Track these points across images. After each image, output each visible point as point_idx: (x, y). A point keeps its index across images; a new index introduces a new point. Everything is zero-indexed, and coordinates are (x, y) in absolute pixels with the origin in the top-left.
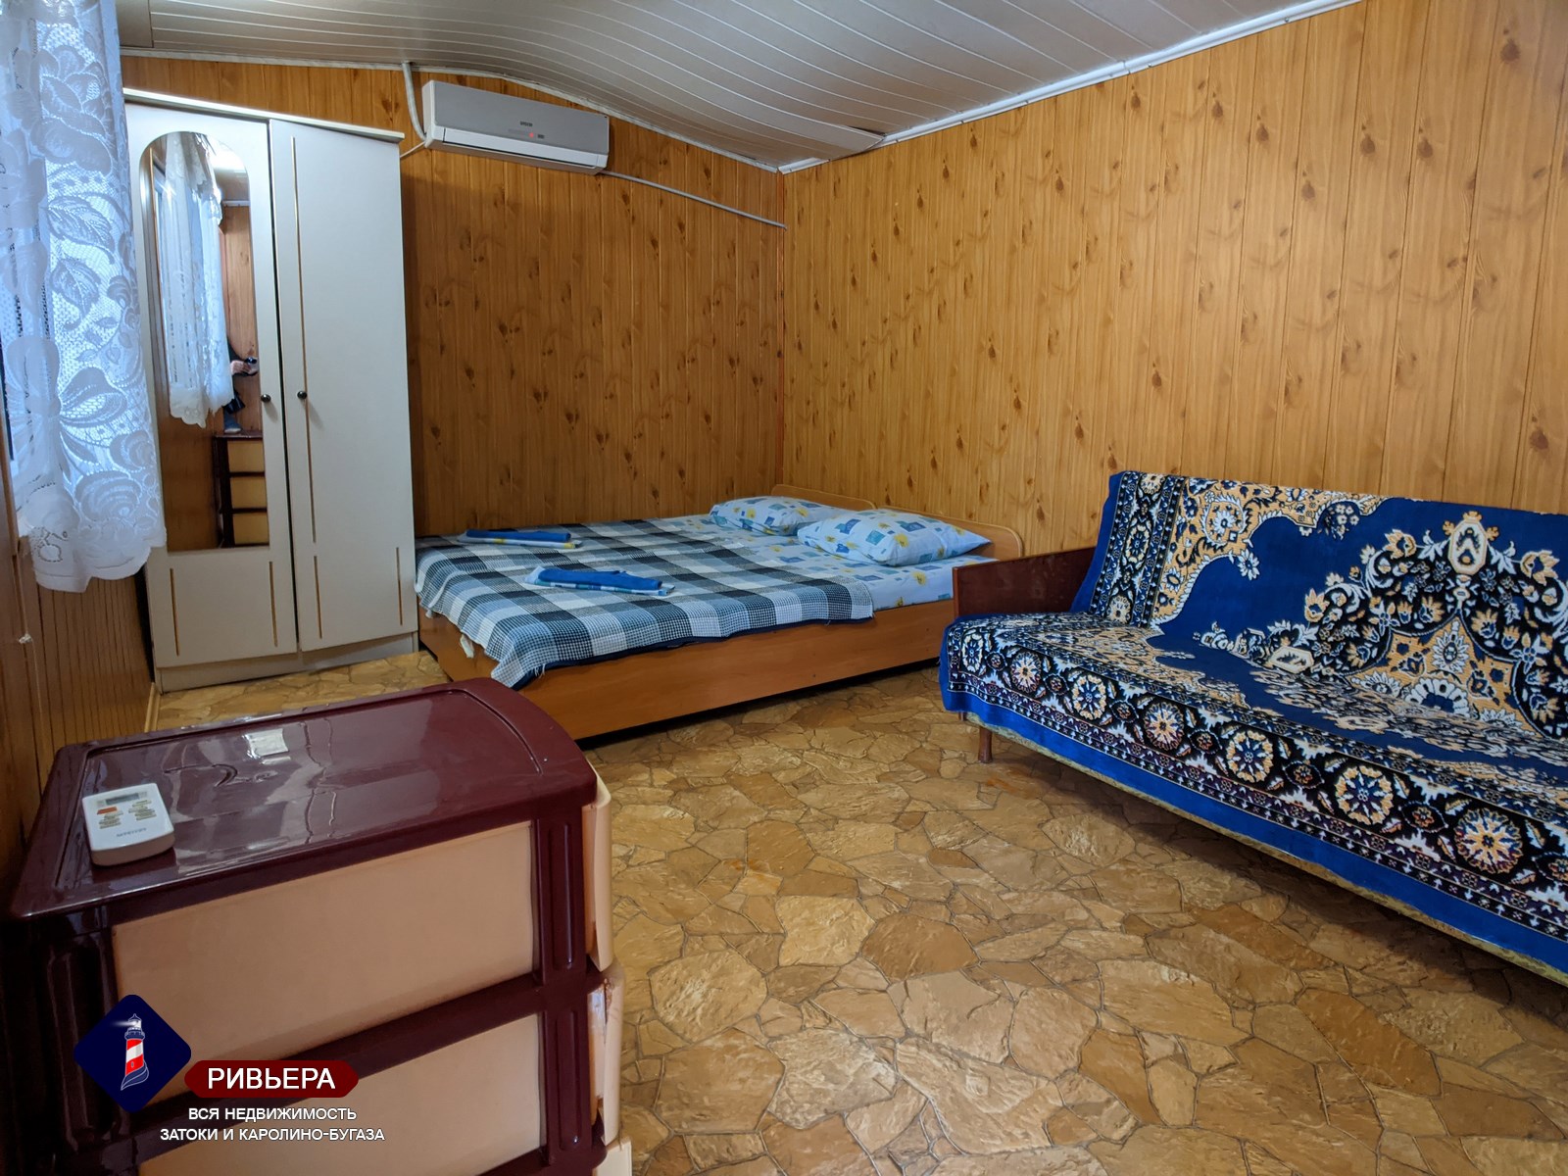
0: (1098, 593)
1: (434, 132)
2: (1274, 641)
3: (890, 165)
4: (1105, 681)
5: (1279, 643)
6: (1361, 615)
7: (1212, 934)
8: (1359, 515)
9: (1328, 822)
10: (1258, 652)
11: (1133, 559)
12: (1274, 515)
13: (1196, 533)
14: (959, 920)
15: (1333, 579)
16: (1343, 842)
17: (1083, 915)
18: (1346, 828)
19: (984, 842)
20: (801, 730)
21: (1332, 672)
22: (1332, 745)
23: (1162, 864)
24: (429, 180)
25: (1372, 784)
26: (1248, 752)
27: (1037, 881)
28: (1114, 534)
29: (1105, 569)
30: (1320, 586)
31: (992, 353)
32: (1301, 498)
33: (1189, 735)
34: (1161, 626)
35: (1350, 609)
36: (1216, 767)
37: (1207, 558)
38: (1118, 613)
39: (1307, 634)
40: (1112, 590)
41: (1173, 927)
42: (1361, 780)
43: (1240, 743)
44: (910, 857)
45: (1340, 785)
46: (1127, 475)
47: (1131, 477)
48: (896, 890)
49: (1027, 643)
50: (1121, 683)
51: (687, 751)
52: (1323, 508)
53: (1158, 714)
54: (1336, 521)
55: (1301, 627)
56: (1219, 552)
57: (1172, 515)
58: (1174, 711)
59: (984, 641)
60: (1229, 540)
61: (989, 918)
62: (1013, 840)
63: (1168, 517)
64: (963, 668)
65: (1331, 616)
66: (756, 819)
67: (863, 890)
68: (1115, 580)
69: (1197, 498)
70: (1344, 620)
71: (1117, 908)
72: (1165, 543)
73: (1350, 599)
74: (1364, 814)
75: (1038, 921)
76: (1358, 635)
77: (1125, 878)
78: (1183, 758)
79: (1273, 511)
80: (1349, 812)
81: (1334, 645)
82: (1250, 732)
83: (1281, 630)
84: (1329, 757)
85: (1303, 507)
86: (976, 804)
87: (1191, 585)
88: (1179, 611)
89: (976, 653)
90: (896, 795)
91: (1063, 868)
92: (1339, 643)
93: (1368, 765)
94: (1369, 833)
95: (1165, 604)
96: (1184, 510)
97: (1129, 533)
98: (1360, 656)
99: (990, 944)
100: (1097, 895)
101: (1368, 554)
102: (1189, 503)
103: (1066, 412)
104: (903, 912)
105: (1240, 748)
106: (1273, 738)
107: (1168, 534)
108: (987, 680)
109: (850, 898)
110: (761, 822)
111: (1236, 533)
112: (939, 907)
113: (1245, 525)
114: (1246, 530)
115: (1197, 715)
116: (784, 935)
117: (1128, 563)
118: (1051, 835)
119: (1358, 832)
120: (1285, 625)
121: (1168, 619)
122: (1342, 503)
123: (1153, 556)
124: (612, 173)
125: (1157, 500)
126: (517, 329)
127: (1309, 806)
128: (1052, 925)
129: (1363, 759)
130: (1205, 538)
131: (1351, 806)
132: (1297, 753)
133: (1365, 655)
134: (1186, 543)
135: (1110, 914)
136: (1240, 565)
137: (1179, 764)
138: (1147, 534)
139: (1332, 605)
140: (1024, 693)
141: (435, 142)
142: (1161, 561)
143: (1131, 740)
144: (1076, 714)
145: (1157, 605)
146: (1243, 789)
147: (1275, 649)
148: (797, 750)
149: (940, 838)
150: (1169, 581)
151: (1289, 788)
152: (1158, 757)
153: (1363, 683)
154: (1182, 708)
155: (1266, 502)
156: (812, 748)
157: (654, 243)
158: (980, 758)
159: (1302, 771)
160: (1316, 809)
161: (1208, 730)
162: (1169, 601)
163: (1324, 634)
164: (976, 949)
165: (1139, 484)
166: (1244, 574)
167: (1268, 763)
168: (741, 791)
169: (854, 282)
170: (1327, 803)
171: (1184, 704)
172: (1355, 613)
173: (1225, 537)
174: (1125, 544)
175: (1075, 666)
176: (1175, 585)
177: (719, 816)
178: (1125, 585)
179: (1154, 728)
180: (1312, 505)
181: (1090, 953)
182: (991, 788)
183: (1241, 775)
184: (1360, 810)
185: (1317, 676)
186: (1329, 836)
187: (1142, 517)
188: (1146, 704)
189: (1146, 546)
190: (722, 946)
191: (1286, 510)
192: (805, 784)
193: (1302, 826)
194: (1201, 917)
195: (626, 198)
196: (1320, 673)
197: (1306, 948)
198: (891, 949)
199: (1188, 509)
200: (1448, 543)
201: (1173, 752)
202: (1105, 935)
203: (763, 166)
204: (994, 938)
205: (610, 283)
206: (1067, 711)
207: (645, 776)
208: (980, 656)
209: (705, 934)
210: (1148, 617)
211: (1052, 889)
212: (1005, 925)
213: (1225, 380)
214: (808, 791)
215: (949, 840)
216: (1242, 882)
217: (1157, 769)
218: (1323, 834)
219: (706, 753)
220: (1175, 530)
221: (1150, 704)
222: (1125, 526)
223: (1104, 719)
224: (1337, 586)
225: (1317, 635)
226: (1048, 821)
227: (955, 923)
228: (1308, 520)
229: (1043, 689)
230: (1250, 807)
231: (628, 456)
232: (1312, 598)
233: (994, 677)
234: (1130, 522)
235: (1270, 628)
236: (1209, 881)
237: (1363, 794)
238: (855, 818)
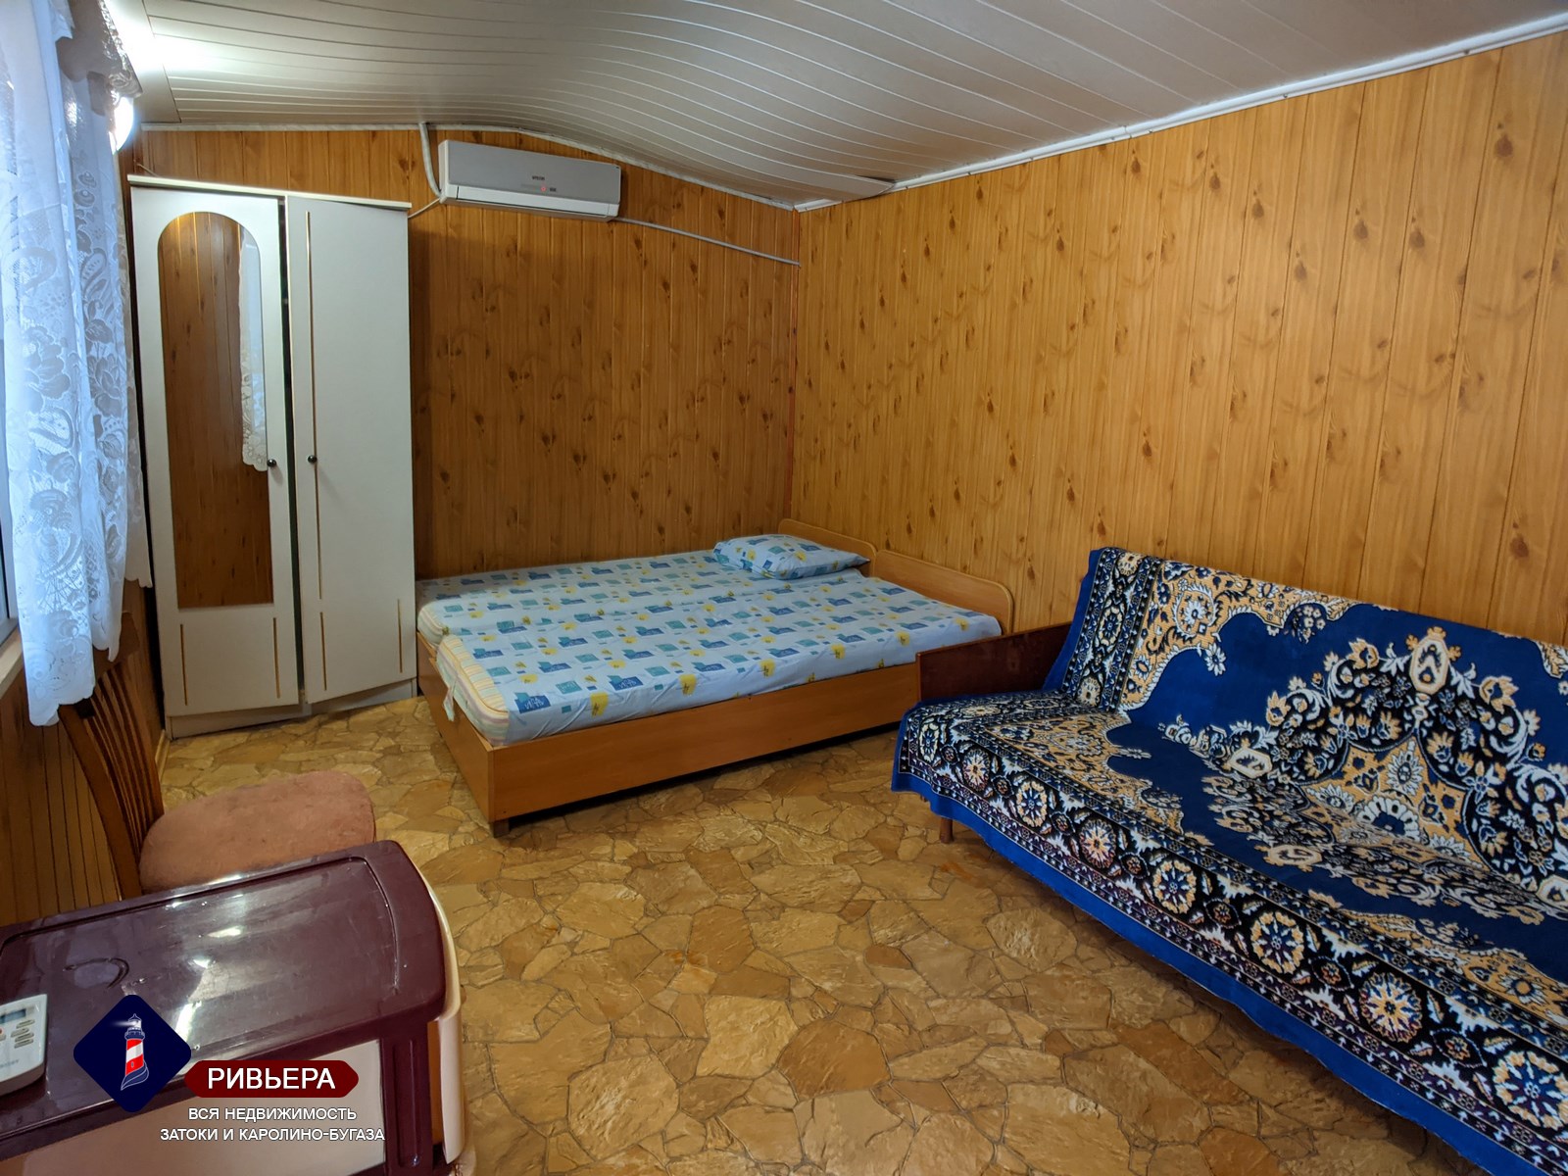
0: (1071, 672)
1: (448, 191)
2: (1235, 741)
3: (899, 210)
4: (1047, 789)
5: (1239, 743)
6: (1320, 723)
7: (1132, 1057)
8: (1325, 620)
9: (1244, 963)
10: (1218, 751)
11: (1105, 642)
12: (1243, 610)
13: (1167, 621)
14: (881, 1030)
15: (1296, 684)
16: (1257, 986)
17: (1006, 1028)
18: (1260, 973)
19: (925, 937)
20: (770, 799)
21: (1288, 780)
22: (1254, 887)
23: (1099, 971)
24: (443, 234)
25: (1285, 933)
26: (1173, 880)
27: (968, 987)
28: (1090, 613)
29: (1079, 649)
30: (1283, 690)
31: (991, 408)
32: (1271, 595)
33: (1120, 856)
34: (1129, 712)
35: (1311, 716)
36: (1144, 892)
37: (1176, 648)
38: (1088, 695)
39: (1267, 737)
40: (1084, 670)
41: (1093, 1047)
42: (1276, 927)
43: (1167, 872)
44: (848, 954)
45: (1256, 928)
46: (1106, 553)
47: (1109, 555)
48: (826, 992)
49: (980, 738)
50: (1061, 794)
51: (653, 820)
52: (1292, 607)
53: (1093, 831)
54: (1303, 624)
55: (1261, 730)
56: (1188, 643)
57: (1145, 600)
58: (1108, 830)
59: (940, 732)
60: (1198, 632)
61: (911, 1027)
62: (954, 937)
63: (1141, 601)
64: (920, 756)
65: (1291, 722)
66: (704, 903)
67: (794, 992)
68: (1087, 661)
69: (1170, 585)
70: (1303, 727)
71: (1043, 1022)
72: (1137, 628)
73: (1311, 706)
74: (1276, 961)
75: (959, 1034)
76: (1316, 744)
77: (1057, 986)
78: (1114, 878)
79: (1243, 606)
80: (1263, 957)
81: (1292, 751)
82: (1177, 862)
83: (1242, 730)
84: (1248, 899)
85: (1272, 605)
86: (927, 893)
87: (1159, 675)
88: (1146, 699)
89: (932, 744)
90: (847, 880)
91: (998, 972)
92: (1297, 750)
93: (1284, 912)
94: (1280, 981)
95: (1133, 691)
96: (1157, 596)
97: (1103, 614)
98: (1316, 766)
99: (906, 1060)
100: (1025, 1004)
101: (1332, 661)
102: (1163, 590)
103: (1059, 473)
104: (829, 1017)
105: (1166, 878)
106: (1198, 871)
107: (1140, 619)
108: (941, 772)
109: (779, 1000)
110: (710, 907)
111: (1206, 625)
112: (864, 1013)
113: (1214, 618)
114: (1215, 623)
115: (1129, 837)
116: (707, 1041)
117: (1101, 645)
118: (994, 932)
119: (1270, 978)
120: (1246, 726)
121: (1136, 706)
122: (1310, 605)
123: (1125, 640)
124: (624, 220)
125: (1132, 583)
126: (527, 376)
127: (1227, 945)
128: (972, 1040)
129: (1280, 905)
130: (1175, 627)
131: (1265, 952)
132: (1218, 890)
133: (1322, 766)
134: (1157, 630)
135: (1033, 1028)
136: (1208, 659)
137: (1110, 884)
138: (1120, 617)
139: (1293, 710)
140: (974, 790)
141: (449, 199)
142: (1132, 647)
143: (1068, 853)
144: (1019, 819)
145: (1125, 691)
146: (1166, 918)
147: (1236, 749)
148: (760, 823)
149: (882, 932)
150: (1138, 668)
151: (1209, 924)
152: (1092, 873)
153: (1318, 795)
154: (1115, 828)
155: (1237, 596)
156: (776, 820)
157: (666, 286)
158: (941, 838)
159: (1222, 909)
160: (1232, 949)
161: (1138, 854)
162: (1137, 688)
163: (1284, 739)
164: (890, 1065)
165: (1116, 564)
166: (1210, 669)
167: (1191, 896)
168: (697, 870)
169: (862, 325)
170: (1243, 945)
171: (1119, 821)
172: (1314, 721)
173: (1195, 629)
174: (1099, 625)
175: (1021, 770)
176: (1143, 673)
177: (669, 900)
178: (1096, 667)
179: (1089, 845)
180: (1281, 604)
181: (1003, 1075)
182: (946, 874)
183: (1165, 904)
184: (1272, 957)
185: (1273, 783)
186: (1244, 978)
187: (1117, 599)
188: (1082, 819)
189: (1118, 629)
190: (644, 1051)
191: (1255, 607)
192: (760, 864)
193: (1220, 964)
194: (1128, 1037)
195: (638, 243)
196: (1276, 780)
197: (1224, 1078)
198: (807, 1061)
199: (1161, 595)
200: (1410, 659)
201: (1105, 871)
202: (1023, 1053)
203: (779, 205)
204: (910, 1053)
205: (620, 327)
206: (1012, 815)
207: (607, 850)
208: (935, 747)
209: (632, 1036)
210: (1116, 702)
211: (982, 997)
212: (926, 1037)
213: (1212, 456)
214: (762, 872)
215: (890, 934)
216: (1177, 995)
217: (1090, 884)
218: (1238, 975)
219: (671, 823)
220: (1147, 616)
221: (1086, 819)
222: (1099, 606)
223: (1044, 828)
224: (1299, 691)
225: (1277, 739)
226: (994, 915)
227: (876, 1033)
228: (1276, 619)
229: (990, 789)
230: (1173, 937)
231: (635, 495)
232: (1275, 701)
233: (948, 770)
234: (1105, 603)
235: (1232, 727)
236: (1143, 993)
237: (1276, 942)
238: (802, 907)
